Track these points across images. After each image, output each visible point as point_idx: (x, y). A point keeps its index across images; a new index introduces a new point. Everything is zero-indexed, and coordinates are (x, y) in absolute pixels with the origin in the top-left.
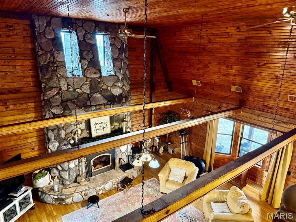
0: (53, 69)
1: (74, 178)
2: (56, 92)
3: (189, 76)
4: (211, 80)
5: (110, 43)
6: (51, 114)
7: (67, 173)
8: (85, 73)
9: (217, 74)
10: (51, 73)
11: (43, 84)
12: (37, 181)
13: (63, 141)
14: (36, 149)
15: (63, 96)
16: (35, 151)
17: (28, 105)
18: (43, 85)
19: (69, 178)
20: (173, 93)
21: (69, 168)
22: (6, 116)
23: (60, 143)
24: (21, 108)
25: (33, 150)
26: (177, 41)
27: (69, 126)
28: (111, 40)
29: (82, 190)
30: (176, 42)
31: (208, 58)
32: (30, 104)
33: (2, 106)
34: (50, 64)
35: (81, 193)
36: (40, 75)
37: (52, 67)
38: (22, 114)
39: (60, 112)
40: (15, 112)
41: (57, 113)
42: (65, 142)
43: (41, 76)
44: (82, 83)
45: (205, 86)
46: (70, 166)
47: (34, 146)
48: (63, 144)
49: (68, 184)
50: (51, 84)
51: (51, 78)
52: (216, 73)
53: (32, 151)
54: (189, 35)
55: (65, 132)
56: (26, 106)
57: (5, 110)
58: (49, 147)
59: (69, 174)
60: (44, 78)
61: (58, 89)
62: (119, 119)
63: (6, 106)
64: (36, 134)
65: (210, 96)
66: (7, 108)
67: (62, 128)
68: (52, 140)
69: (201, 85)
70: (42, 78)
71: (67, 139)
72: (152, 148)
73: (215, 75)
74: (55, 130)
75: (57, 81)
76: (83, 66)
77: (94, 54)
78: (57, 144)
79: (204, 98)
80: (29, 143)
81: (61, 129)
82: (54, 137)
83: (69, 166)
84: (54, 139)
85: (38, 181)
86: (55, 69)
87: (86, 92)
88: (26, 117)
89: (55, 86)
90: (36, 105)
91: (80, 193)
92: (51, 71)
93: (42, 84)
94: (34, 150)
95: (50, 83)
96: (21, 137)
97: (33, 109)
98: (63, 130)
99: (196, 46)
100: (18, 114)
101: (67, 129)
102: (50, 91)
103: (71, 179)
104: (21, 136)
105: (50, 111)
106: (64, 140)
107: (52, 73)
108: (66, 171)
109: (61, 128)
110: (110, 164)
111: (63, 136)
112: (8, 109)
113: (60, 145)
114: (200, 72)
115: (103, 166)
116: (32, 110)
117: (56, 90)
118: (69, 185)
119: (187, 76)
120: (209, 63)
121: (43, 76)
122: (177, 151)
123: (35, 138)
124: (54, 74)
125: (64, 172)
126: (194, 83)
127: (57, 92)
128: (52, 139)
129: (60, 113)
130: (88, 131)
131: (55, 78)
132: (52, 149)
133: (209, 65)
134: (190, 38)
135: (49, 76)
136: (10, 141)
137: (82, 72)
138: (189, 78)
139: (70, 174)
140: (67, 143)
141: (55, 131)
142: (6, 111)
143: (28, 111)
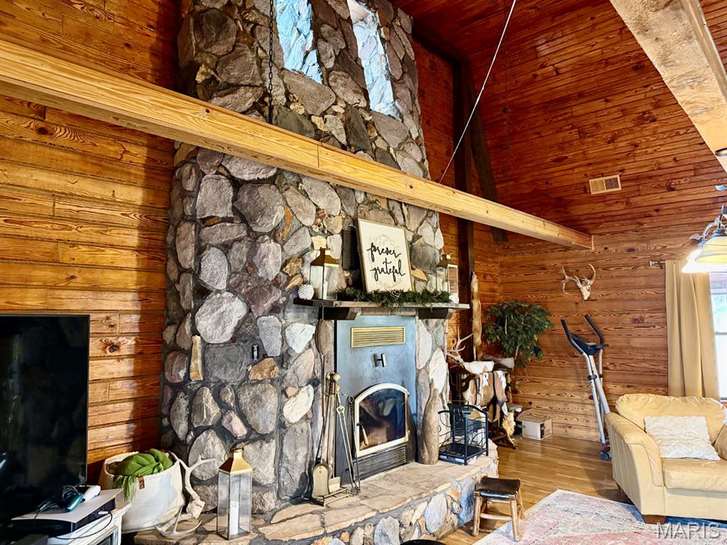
0: (241, 26)
1: (297, 476)
2: (251, 100)
3: (576, 170)
4: (662, 160)
5: (381, 38)
6: (224, 181)
7: (271, 447)
8: (330, 79)
9: (686, 133)
10: (235, 38)
11: (203, 69)
12: (137, 484)
13: (270, 290)
14: (125, 350)
15: (276, 118)
16: (119, 358)
17: (125, 152)
18: (203, 73)
19: (277, 474)
20: (508, 248)
21: (282, 425)
22: (34, 166)
23: (251, 300)
24: (97, 151)
25: (113, 354)
26: (538, 72)
27: (296, 231)
28: (382, 29)
29: (353, 521)
30: (535, 76)
31: (652, 90)
32: (133, 149)
33: (25, 119)
34: (234, 12)
35: (351, 534)
36: (194, 42)
37: (239, 22)
38: (95, 177)
39: (267, 173)
40: (73, 160)
41: (252, 177)
42: (277, 296)
43: (197, 45)
44: (326, 102)
45: (639, 185)
46: (286, 410)
47: (122, 335)
48: (267, 305)
49: (273, 506)
50: (234, 72)
51: (234, 54)
52: (682, 132)
53: (109, 354)
54: (584, 41)
55: (283, 250)
56: (117, 148)
57: (31, 136)
58: (199, 328)
59: (280, 455)
60: (208, 53)
61: (260, 92)
62: (426, 259)
63: (41, 125)
64: (135, 279)
65: (655, 213)
66: (42, 131)
67: (269, 234)
68: (218, 291)
69: (622, 187)
70: (199, 50)
71: (287, 284)
72: (491, 407)
73: (677, 138)
74: (236, 245)
75: (255, 67)
76: (323, 57)
77: (349, 43)
78: (236, 309)
79: (633, 227)
80: (103, 316)
81: (267, 238)
82: (229, 278)
83: (281, 411)
84: (228, 286)
85: (142, 485)
86: (249, 29)
87: (336, 136)
88: (111, 194)
89: (248, 81)
90: (154, 160)
91: (345, 536)
92: (235, 34)
93: (198, 69)
94: (116, 353)
95: (229, 67)
96: (73, 277)
97: (141, 173)
98: (276, 241)
99: (609, 69)
100: (82, 174)
101: (288, 239)
102: (226, 97)
103: (285, 481)
104: (76, 274)
105: (222, 170)
106: (274, 288)
107: (237, 41)
108: (264, 438)
109: (263, 234)
110: (404, 435)
111: (273, 268)
112: (46, 139)
113: (250, 311)
114: (621, 144)
115: (389, 440)
116: (136, 175)
117: (249, 94)
118: (274, 512)
119: (571, 172)
120: (657, 106)
121: (201, 45)
122: (551, 432)
123: (130, 296)
124: (244, 43)
125: (258, 444)
126: (598, 186)
127: (254, 103)
128: (218, 287)
129: (264, 176)
130: (347, 274)
131: (250, 56)
132: (210, 333)
133: (655, 113)
134: (588, 49)
135: (225, 47)
136: (25, 284)
137: (322, 76)
138: (576, 177)
139: (282, 453)
140: (284, 299)
141: (238, 250)
142: (34, 142)
143: (123, 172)
